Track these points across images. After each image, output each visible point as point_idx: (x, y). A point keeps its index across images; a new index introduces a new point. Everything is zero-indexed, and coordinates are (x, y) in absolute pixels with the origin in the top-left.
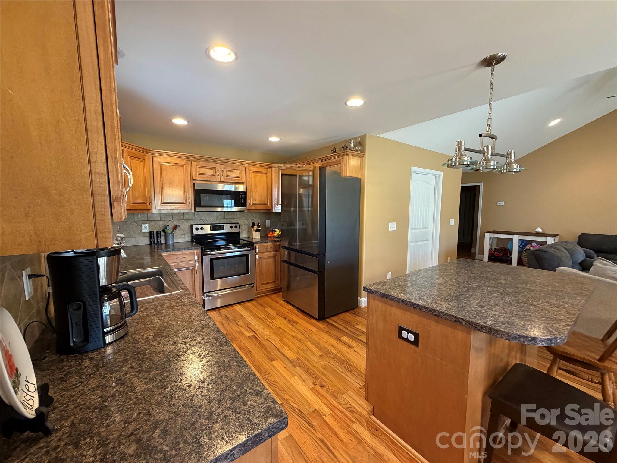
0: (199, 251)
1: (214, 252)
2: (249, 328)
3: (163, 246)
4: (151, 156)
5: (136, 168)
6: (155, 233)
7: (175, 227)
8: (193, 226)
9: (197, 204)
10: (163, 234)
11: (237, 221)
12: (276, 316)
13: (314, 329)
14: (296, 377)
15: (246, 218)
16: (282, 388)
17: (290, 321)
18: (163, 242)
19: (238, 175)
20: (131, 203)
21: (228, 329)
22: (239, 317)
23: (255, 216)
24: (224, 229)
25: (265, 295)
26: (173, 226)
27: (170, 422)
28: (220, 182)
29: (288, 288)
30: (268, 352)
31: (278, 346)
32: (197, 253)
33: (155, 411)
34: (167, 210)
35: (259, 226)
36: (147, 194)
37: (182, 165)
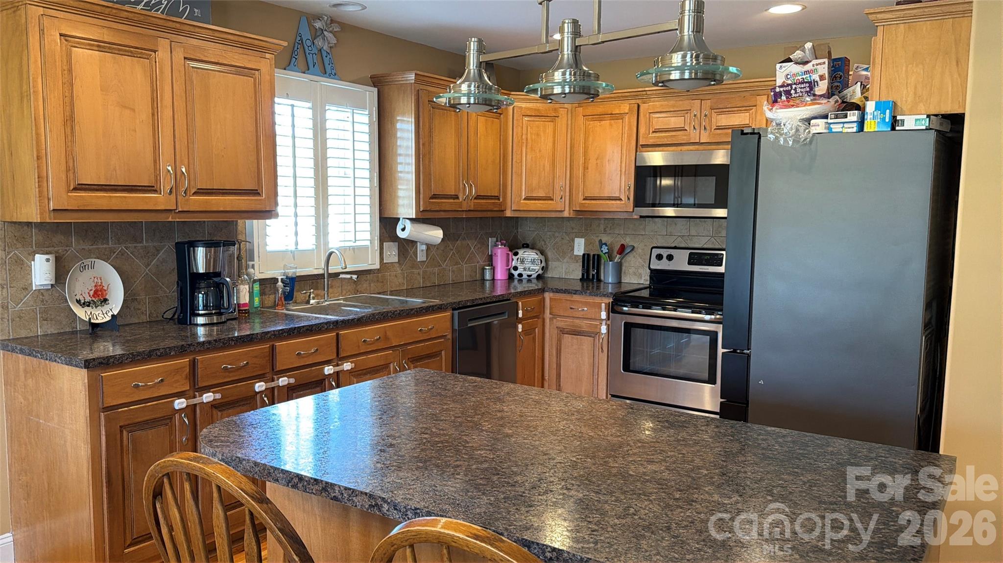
0: (610, 301)
3: (602, 286)
5: (538, 135)
7: (620, 250)
19: (747, 121)
20: (524, 197)
28: (699, 143)
32: (606, 306)
36: (556, 181)
37: (620, 116)
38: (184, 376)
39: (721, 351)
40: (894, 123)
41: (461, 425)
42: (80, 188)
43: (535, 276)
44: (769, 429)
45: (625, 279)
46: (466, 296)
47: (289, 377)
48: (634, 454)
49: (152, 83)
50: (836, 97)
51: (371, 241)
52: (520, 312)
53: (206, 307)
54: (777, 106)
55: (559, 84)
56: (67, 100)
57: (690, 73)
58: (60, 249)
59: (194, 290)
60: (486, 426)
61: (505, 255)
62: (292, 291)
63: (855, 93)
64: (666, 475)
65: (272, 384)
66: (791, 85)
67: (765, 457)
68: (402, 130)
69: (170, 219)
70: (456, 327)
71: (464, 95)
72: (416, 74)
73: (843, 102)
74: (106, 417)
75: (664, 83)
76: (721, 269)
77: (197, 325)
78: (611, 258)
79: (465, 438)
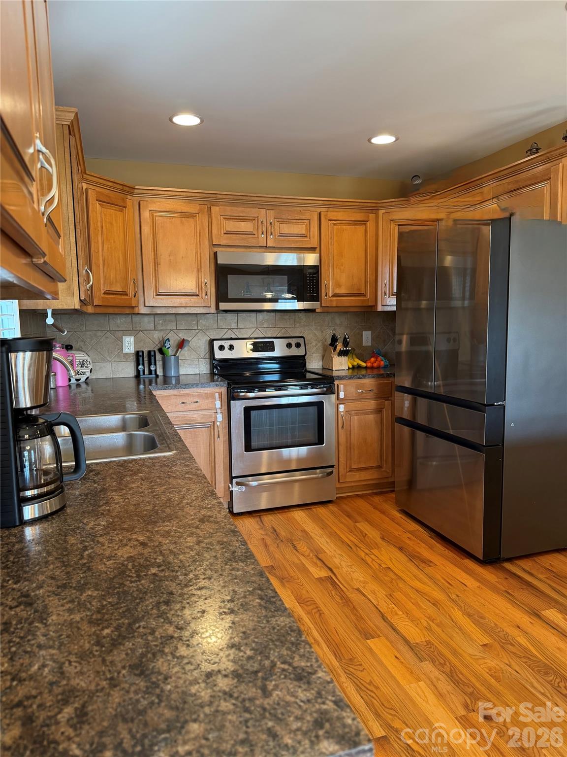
0: (224, 390)
1: (251, 395)
2: (320, 559)
3: (160, 380)
4: (136, 199)
5: (111, 224)
6: (146, 354)
7: (181, 344)
8: (215, 342)
9: (222, 295)
10: (159, 357)
11: (300, 332)
12: (381, 542)
13: (471, 583)
14: (421, 683)
15: (319, 328)
16: (389, 701)
17: (413, 557)
18: (160, 372)
19: (304, 232)
20: (103, 292)
21: (277, 556)
22: (300, 533)
23: (338, 321)
24: (273, 350)
25: (358, 496)
26: (177, 342)
27: (98, 696)
28: (266, 248)
29: (411, 483)
30: (360, 618)
31: (383, 608)
32: (220, 395)
33: (73, 667)
34: (166, 309)
35: (346, 343)
36: (129, 275)
37: (191, 215)
43: (83, 379)
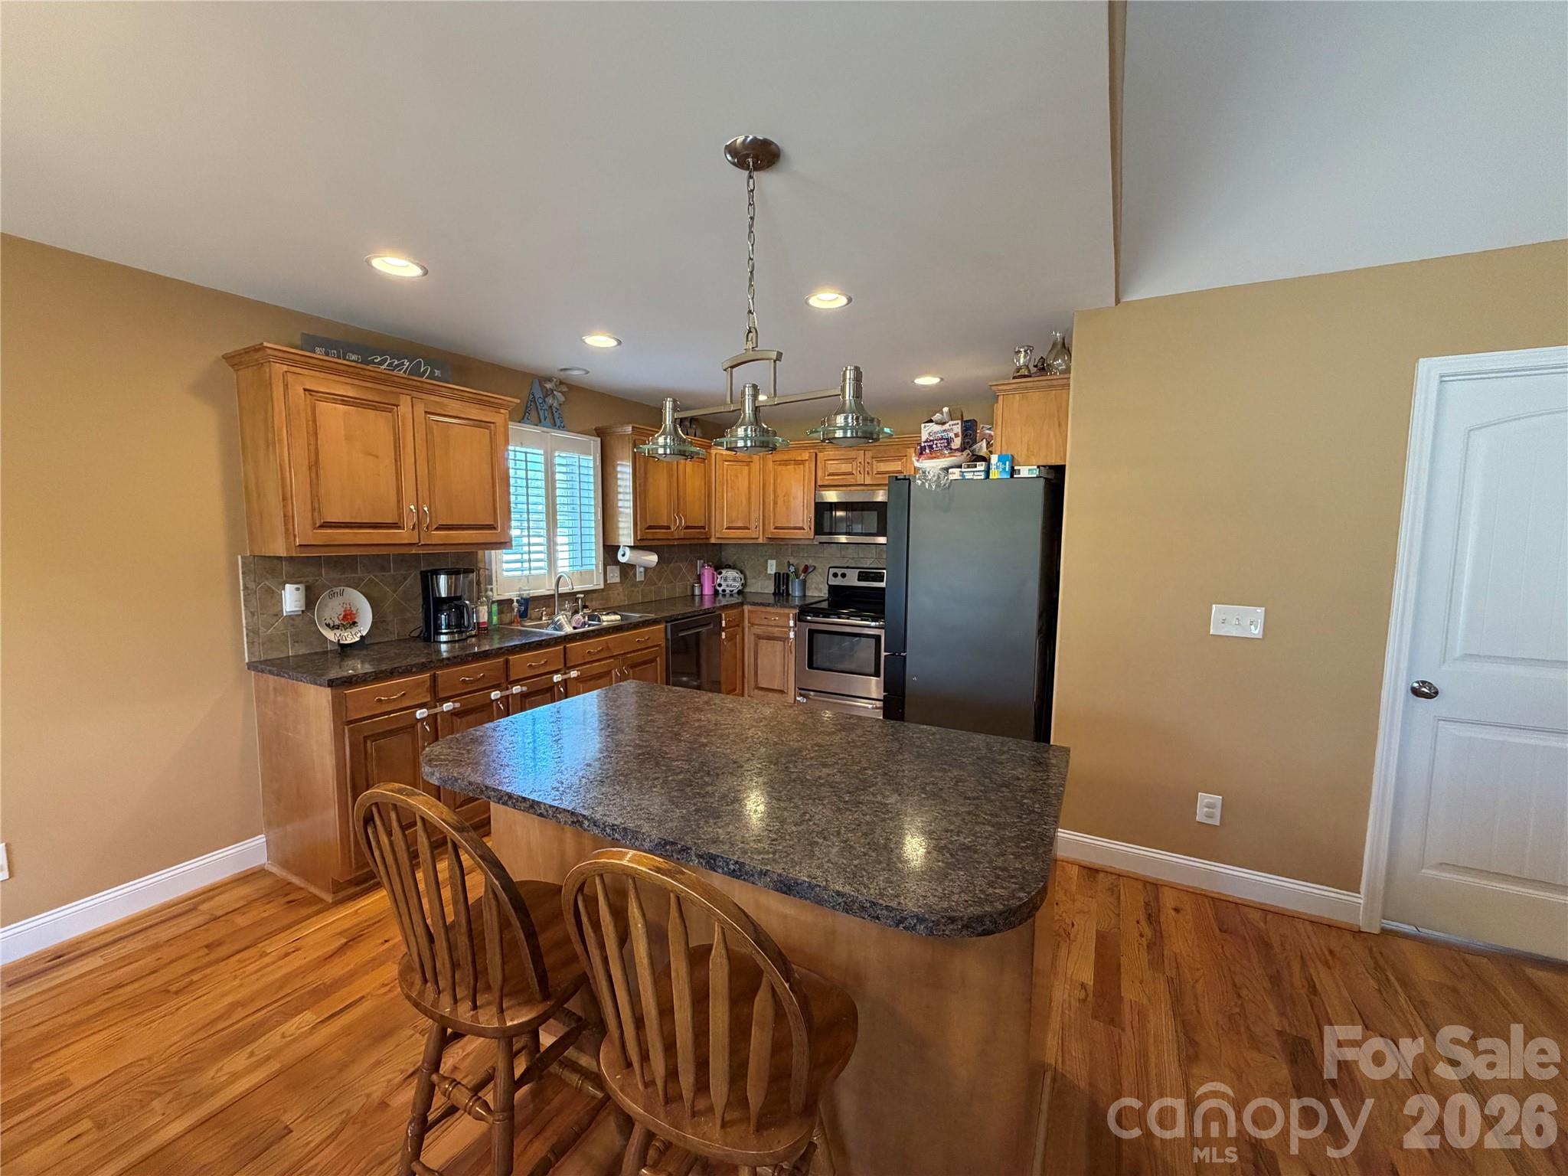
7: (806, 570)
8: (831, 569)
19: (900, 469)
28: (864, 485)
36: (752, 514)
37: (803, 462)
38: (425, 689)
39: (883, 654)
40: (1013, 471)
41: (662, 736)
42: (325, 525)
43: (736, 591)
44: (922, 727)
45: (809, 593)
46: (679, 610)
47: (521, 686)
48: (812, 758)
49: (394, 434)
50: (968, 451)
51: (597, 566)
52: (724, 622)
53: (448, 626)
54: (922, 457)
55: (742, 438)
56: (312, 448)
57: (852, 433)
58: (311, 579)
59: (438, 611)
60: (685, 736)
61: (711, 576)
62: (526, 610)
63: (982, 448)
64: (838, 778)
65: (507, 693)
66: (932, 441)
67: (919, 755)
68: (622, 472)
69: (414, 552)
70: (669, 637)
71: (661, 447)
72: (633, 427)
73: (973, 455)
74: (350, 730)
75: (832, 440)
76: (883, 585)
77: (441, 642)
78: (797, 577)
79: (664, 748)
